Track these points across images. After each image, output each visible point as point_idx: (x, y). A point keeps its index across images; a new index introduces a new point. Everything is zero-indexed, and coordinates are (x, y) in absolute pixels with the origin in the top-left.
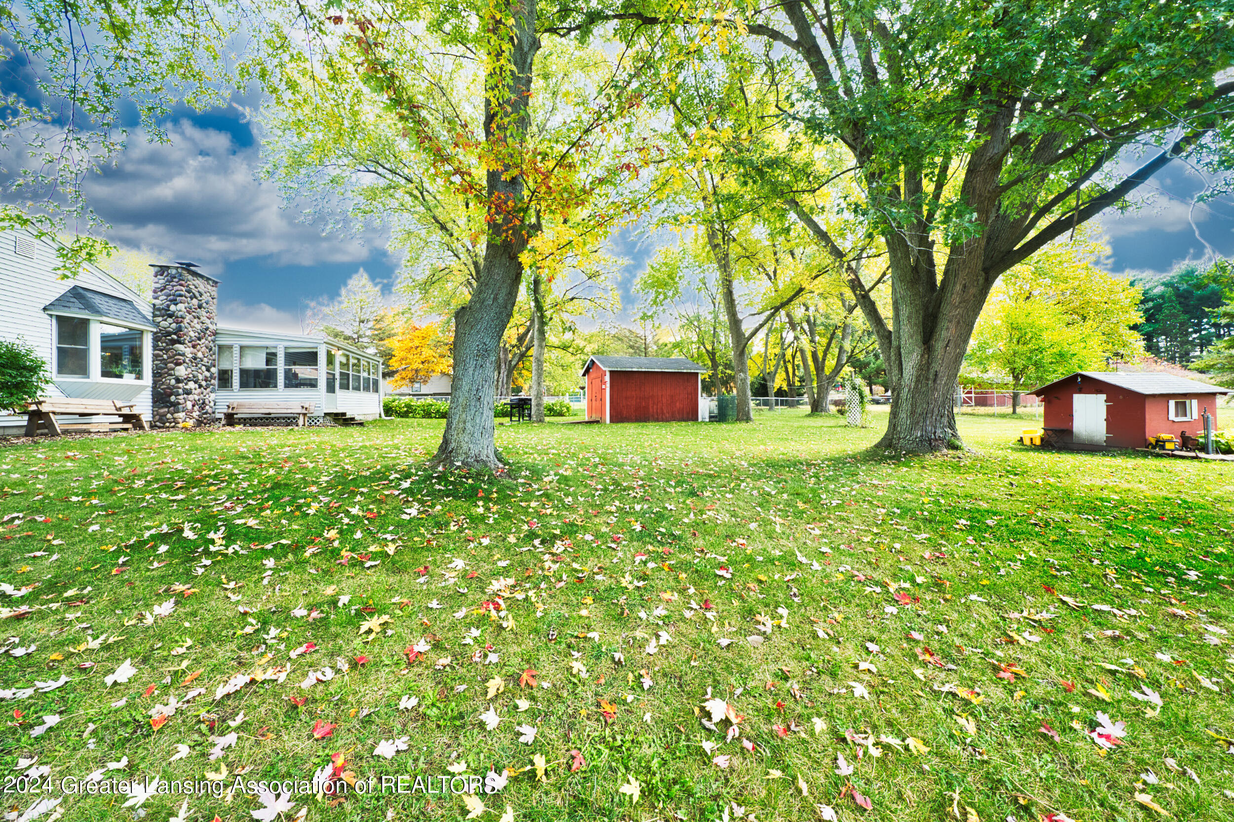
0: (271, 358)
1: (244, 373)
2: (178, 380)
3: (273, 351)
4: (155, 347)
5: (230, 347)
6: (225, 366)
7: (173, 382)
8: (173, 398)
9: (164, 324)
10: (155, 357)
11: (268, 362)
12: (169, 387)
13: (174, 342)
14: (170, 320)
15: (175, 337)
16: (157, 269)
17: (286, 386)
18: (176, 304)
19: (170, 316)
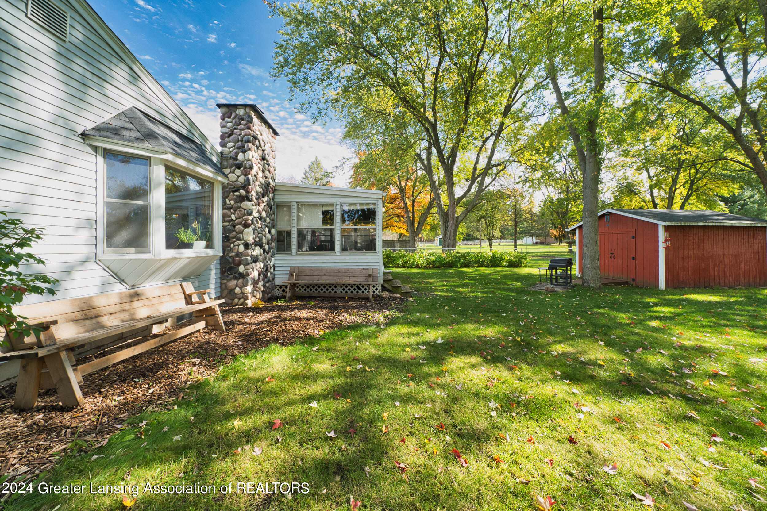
0: (328, 217)
1: (301, 234)
2: (247, 246)
3: (330, 209)
4: (224, 206)
5: (288, 206)
6: (283, 227)
7: (242, 248)
8: (241, 269)
9: (233, 177)
10: (224, 217)
11: (324, 222)
12: (238, 254)
13: (242, 199)
14: (238, 172)
15: (243, 192)
16: (224, 110)
17: (344, 249)
18: (244, 152)
19: (239, 166)
